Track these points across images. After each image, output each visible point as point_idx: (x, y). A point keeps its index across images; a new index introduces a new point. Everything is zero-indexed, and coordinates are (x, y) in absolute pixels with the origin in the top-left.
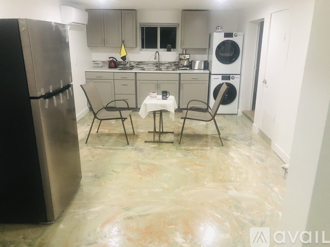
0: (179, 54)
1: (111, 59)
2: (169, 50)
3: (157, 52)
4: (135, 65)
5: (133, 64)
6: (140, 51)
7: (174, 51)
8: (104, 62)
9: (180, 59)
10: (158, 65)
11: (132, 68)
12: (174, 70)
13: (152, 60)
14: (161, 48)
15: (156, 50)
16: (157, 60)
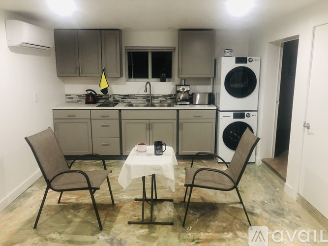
0: (177, 86)
1: (89, 92)
2: (163, 80)
3: (148, 82)
4: (120, 99)
5: (117, 98)
6: (127, 81)
7: (169, 81)
8: (79, 96)
9: (178, 92)
10: (150, 99)
11: (116, 102)
12: (169, 105)
13: (142, 92)
14: (152, 78)
15: (147, 80)
16: (148, 93)
